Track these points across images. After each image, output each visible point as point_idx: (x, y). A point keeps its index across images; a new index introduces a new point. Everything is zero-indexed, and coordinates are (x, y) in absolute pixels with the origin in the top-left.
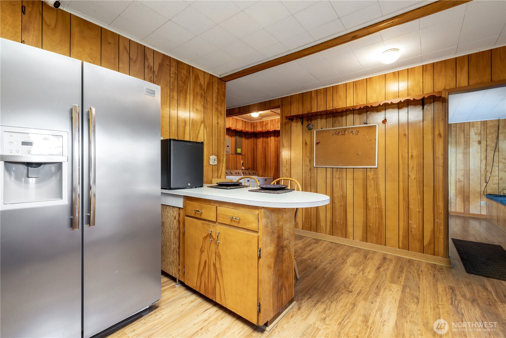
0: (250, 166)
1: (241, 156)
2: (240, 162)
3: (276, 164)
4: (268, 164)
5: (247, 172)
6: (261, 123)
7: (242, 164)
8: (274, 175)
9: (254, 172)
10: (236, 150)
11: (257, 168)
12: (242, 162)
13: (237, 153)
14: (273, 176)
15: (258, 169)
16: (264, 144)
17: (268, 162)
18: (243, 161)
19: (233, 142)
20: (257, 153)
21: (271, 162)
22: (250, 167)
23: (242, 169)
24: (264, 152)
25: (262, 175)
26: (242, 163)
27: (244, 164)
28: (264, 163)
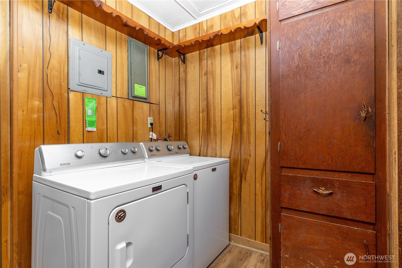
0: (171, 130)
1: (146, 106)
2: (145, 122)
3: (237, 124)
4: (215, 126)
5: (161, 145)
6: (196, 29)
7: (149, 126)
8: (231, 151)
9: (181, 144)
10: (131, 88)
11: (186, 135)
12: (150, 120)
13: (134, 97)
14: (228, 155)
15: (189, 137)
16: (204, 78)
17: (215, 121)
18: (152, 118)
19: (122, 66)
20: (188, 101)
21: (223, 119)
22: (173, 134)
23: (151, 140)
24: (205, 96)
25: (200, 151)
26: (151, 124)
27: (156, 125)
28: (206, 122)
